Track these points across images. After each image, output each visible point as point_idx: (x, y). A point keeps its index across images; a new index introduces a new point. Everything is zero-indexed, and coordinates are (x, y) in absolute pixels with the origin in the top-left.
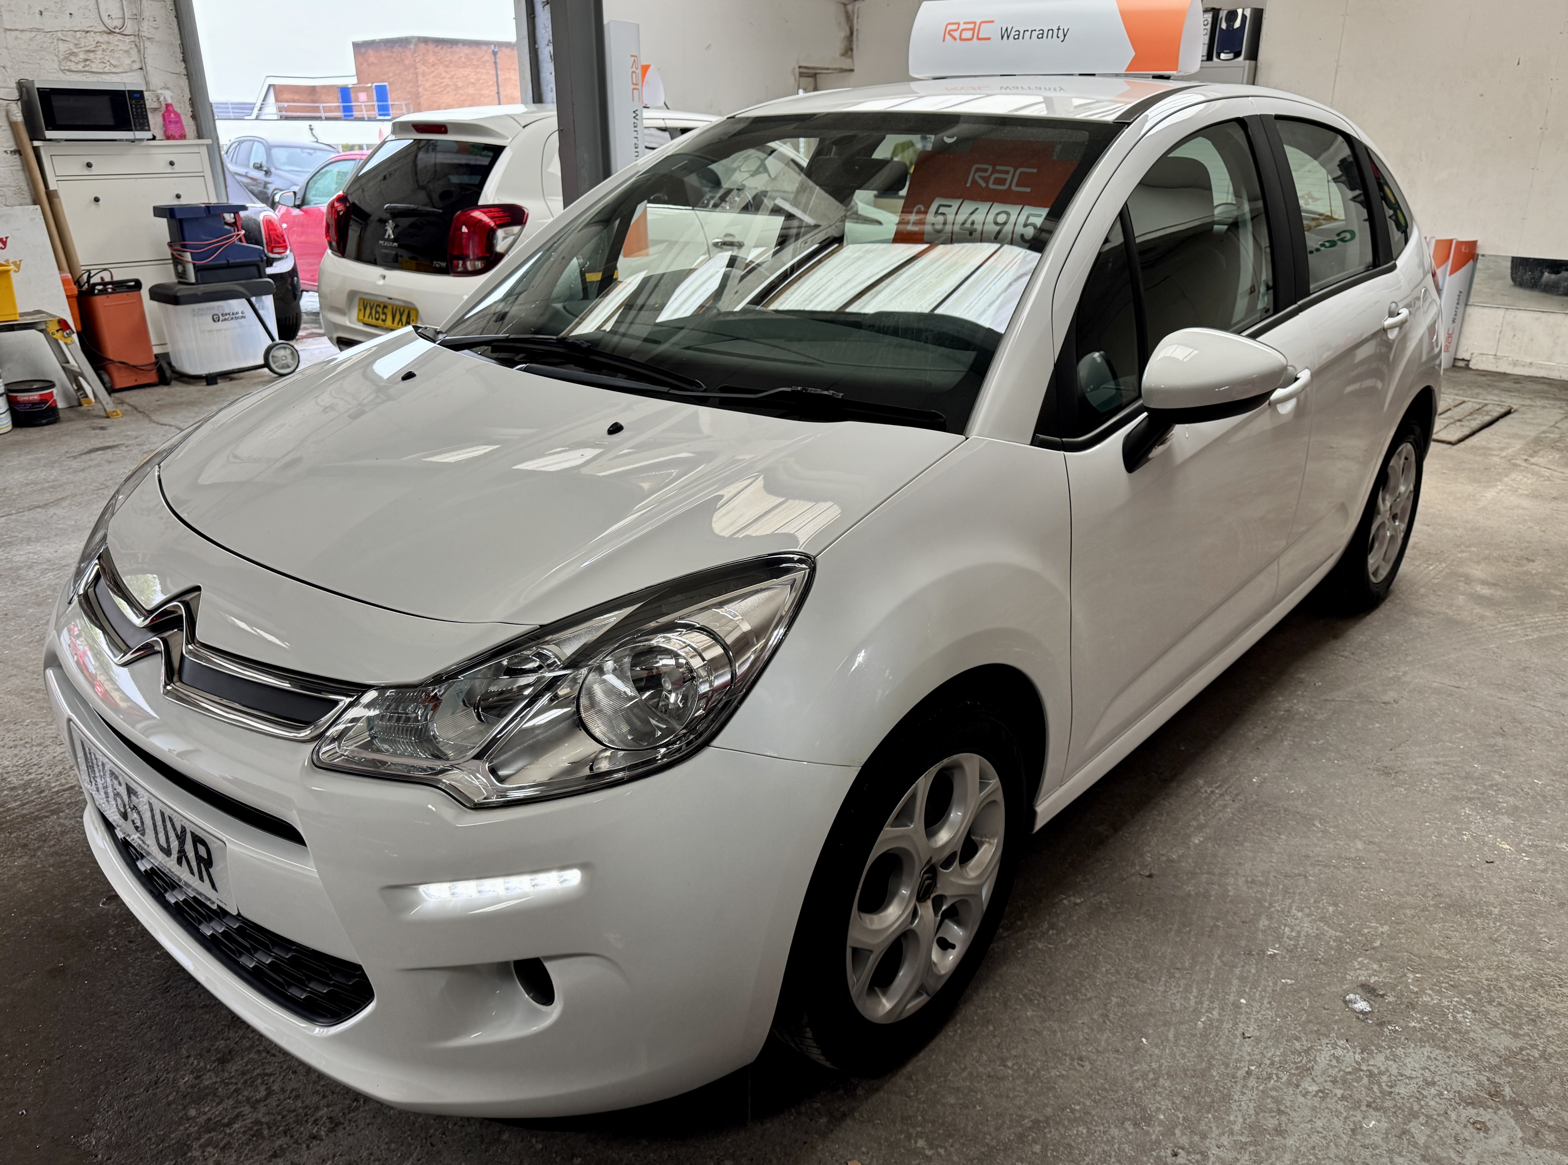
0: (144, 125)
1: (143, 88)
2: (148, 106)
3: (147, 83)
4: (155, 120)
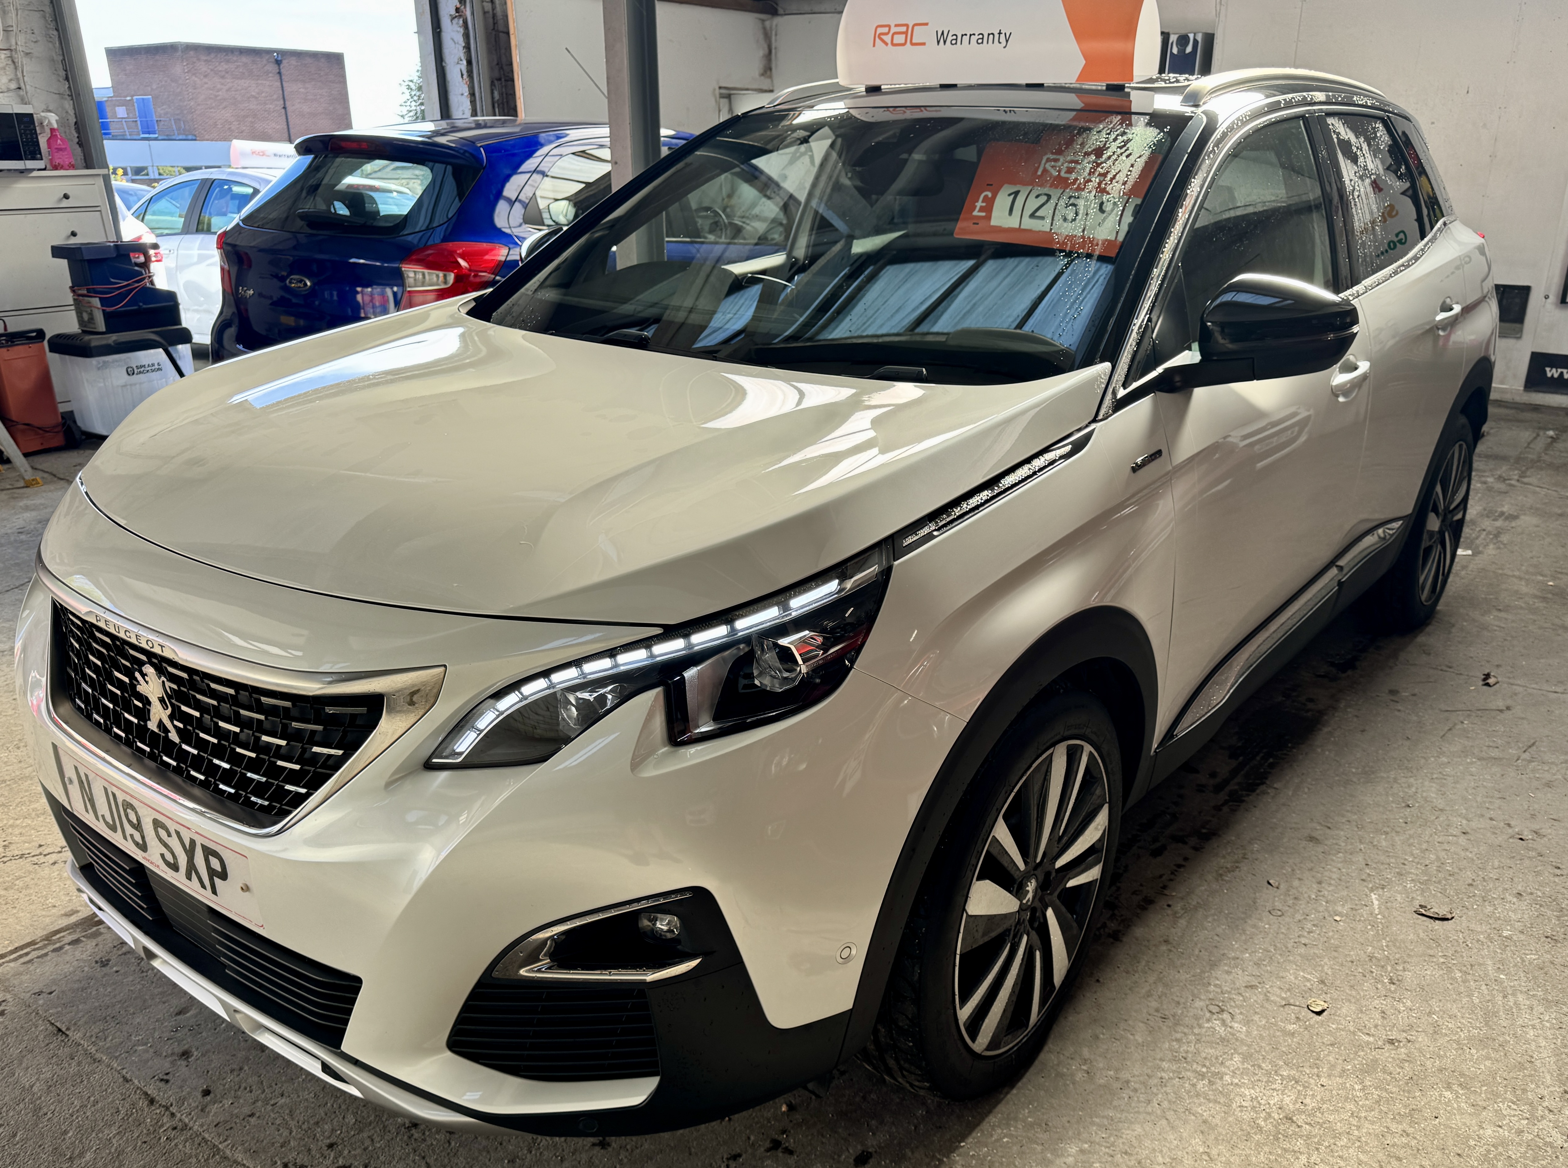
0: (35, 153)
1: (31, 111)
2: (37, 132)
3: (33, 105)
4: (45, 147)
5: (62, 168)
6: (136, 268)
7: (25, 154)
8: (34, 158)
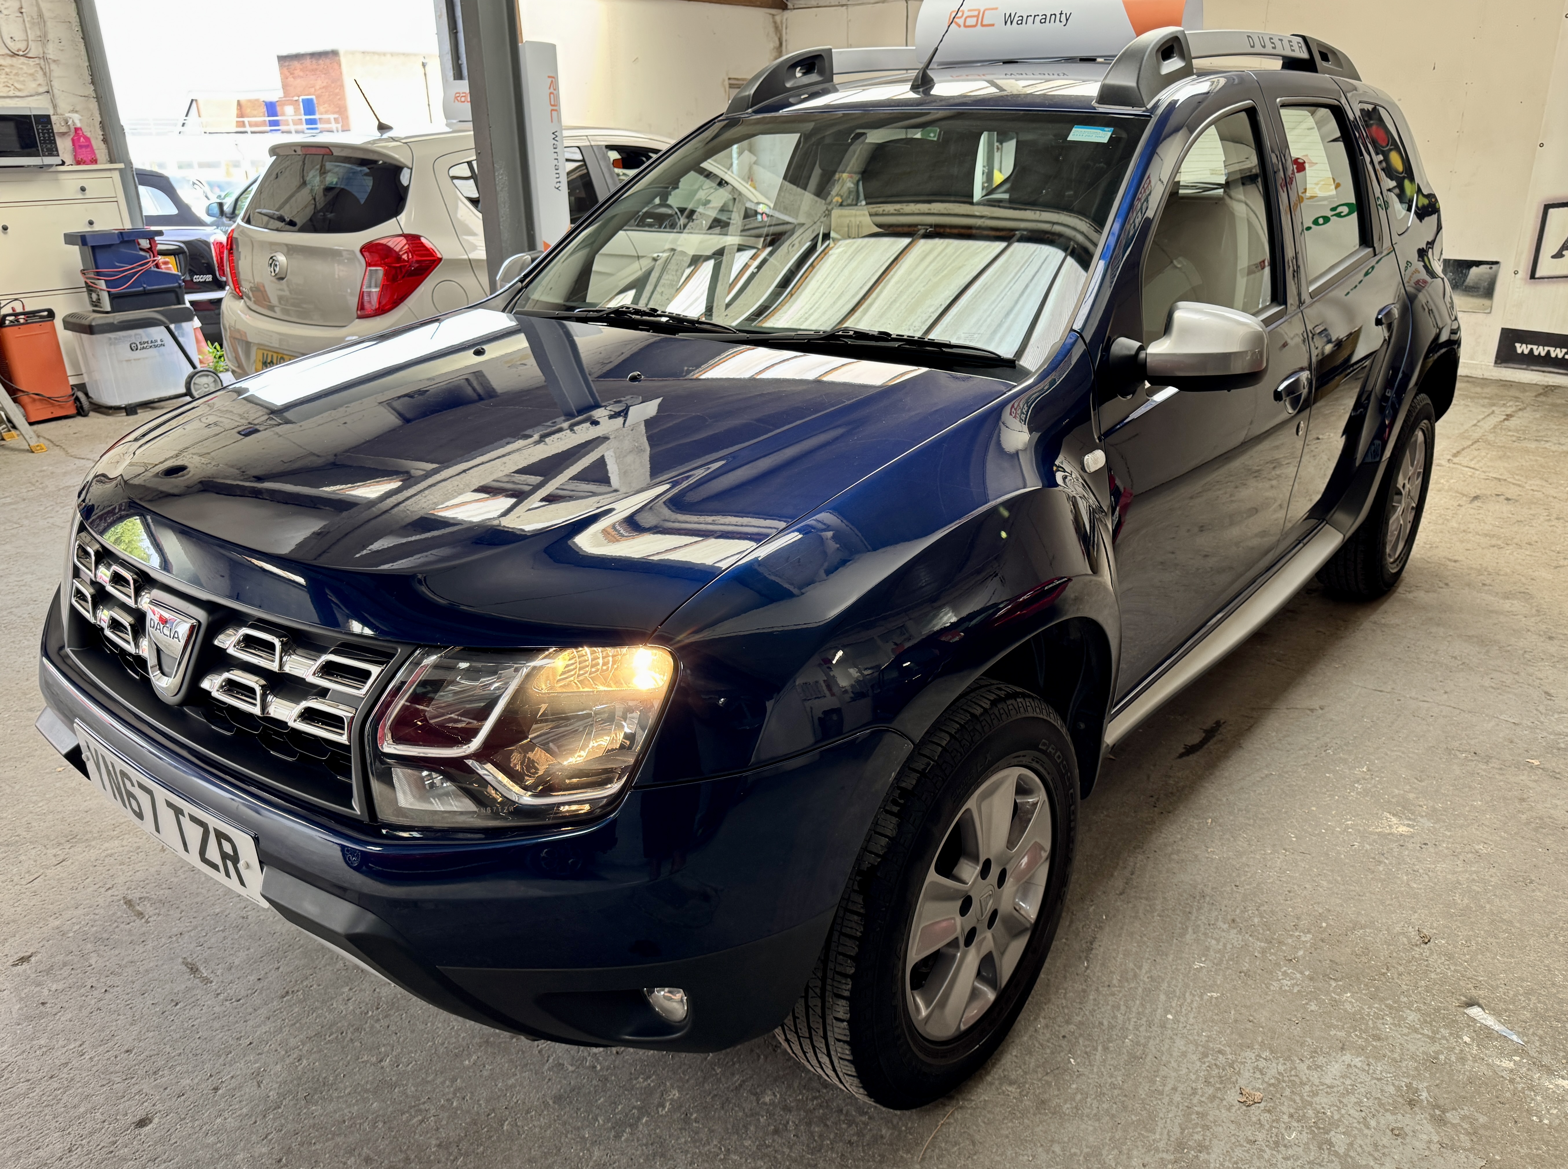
0: (53, 151)
1: (50, 112)
2: (55, 131)
3: (55, 107)
4: (64, 146)
5: (85, 163)
6: (142, 253)
7: (43, 151)
8: (51, 155)
